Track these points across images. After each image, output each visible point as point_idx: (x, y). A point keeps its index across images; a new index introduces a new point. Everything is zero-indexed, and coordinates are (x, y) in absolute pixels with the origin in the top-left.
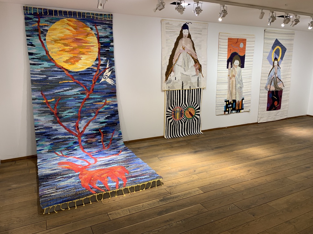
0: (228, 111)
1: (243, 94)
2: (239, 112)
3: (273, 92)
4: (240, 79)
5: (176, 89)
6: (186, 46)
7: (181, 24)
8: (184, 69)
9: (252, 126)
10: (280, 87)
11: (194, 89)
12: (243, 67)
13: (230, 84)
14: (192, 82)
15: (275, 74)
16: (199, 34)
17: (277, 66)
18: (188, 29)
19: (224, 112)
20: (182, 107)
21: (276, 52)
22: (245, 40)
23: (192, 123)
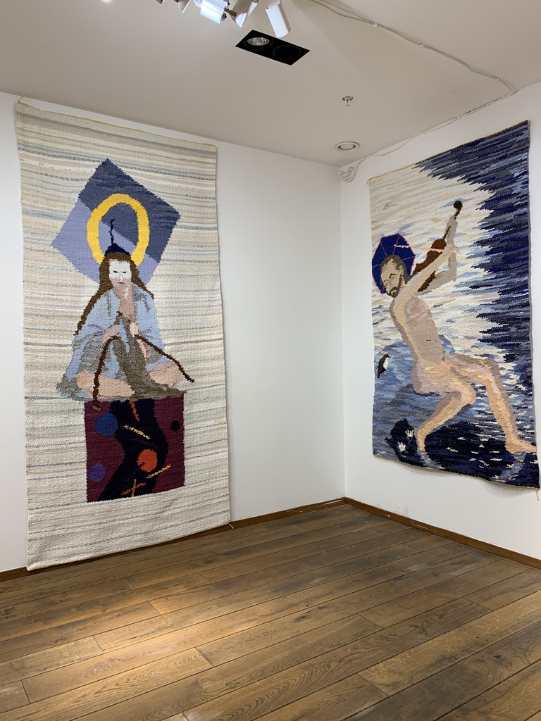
3: (118, 408)
15: (123, 320)
17: (129, 284)
21: (110, 221)
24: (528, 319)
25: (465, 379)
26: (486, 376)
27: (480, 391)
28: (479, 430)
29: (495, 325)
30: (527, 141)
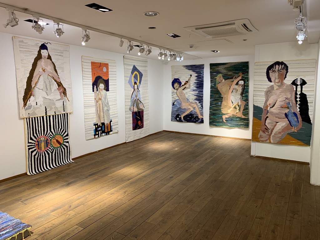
0: (98, 134)
1: (111, 116)
2: (109, 134)
3: (136, 113)
4: (107, 102)
5: (39, 116)
6: (46, 67)
7: (38, 44)
8: (46, 92)
9: (122, 146)
10: (141, 107)
11: (60, 115)
12: (109, 91)
13: (97, 107)
14: (56, 106)
15: (136, 96)
16: (60, 55)
17: (137, 89)
18: (47, 50)
19: (94, 136)
20: (47, 136)
21: (135, 77)
22: (108, 64)
23: (61, 152)
24: (203, 97)
25: (191, 106)
26: (195, 106)
27: (194, 108)
28: (194, 115)
29: (197, 97)
30: (204, 67)
